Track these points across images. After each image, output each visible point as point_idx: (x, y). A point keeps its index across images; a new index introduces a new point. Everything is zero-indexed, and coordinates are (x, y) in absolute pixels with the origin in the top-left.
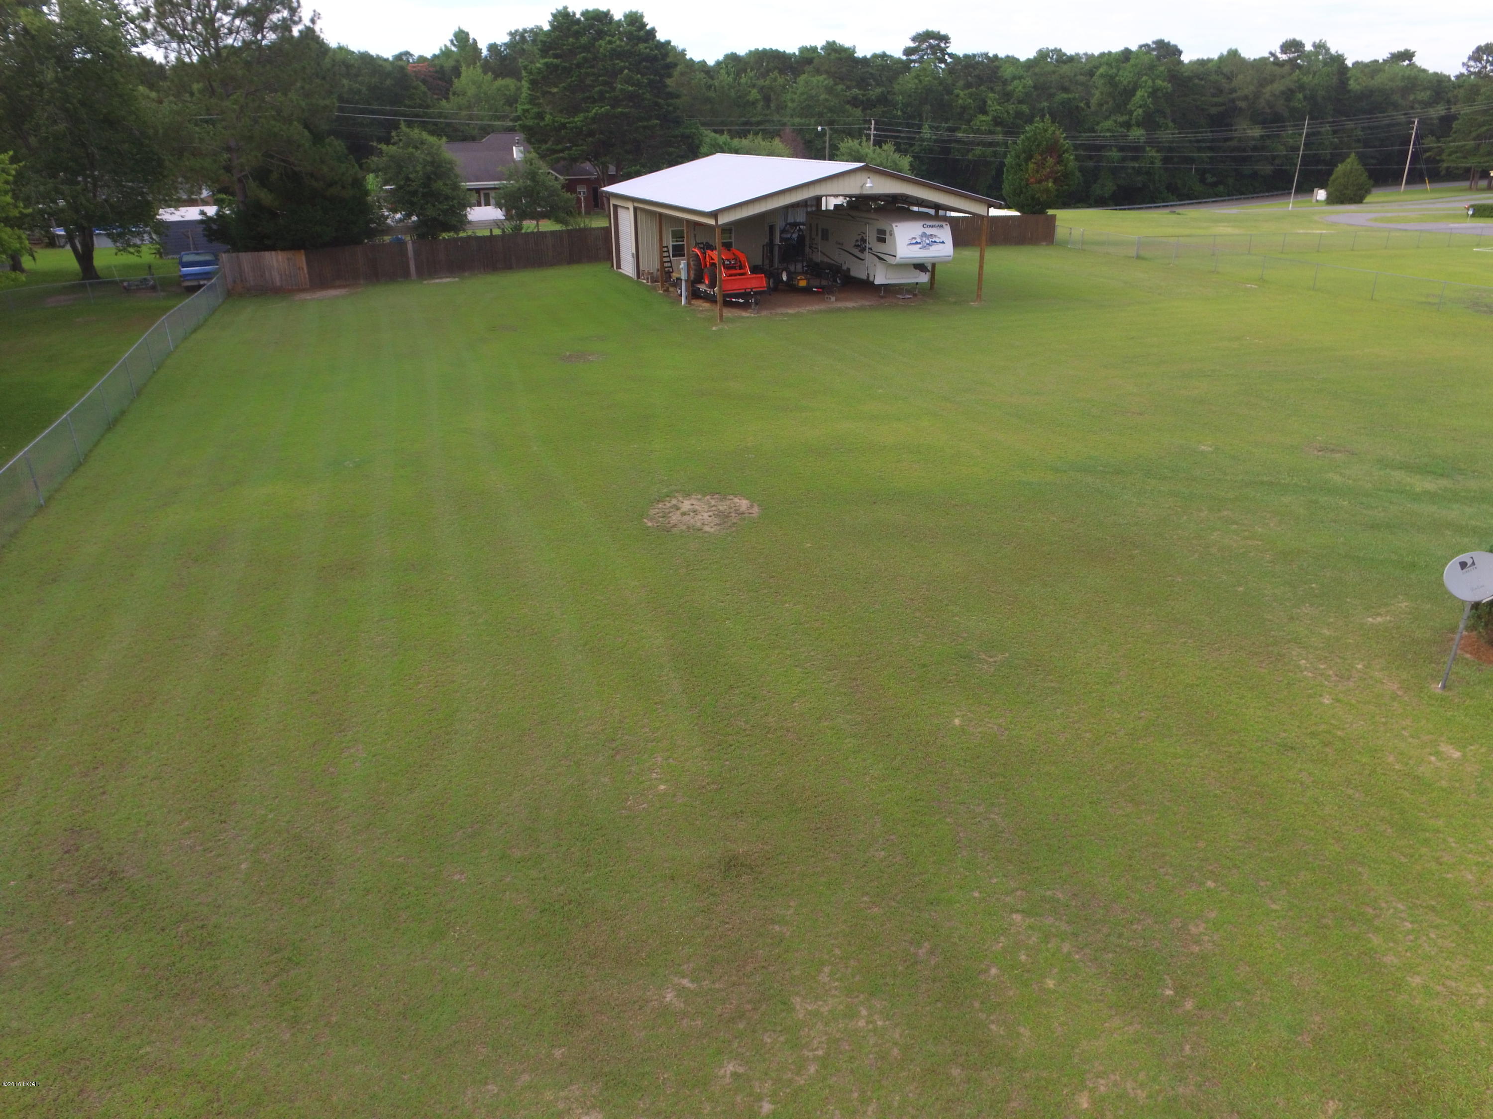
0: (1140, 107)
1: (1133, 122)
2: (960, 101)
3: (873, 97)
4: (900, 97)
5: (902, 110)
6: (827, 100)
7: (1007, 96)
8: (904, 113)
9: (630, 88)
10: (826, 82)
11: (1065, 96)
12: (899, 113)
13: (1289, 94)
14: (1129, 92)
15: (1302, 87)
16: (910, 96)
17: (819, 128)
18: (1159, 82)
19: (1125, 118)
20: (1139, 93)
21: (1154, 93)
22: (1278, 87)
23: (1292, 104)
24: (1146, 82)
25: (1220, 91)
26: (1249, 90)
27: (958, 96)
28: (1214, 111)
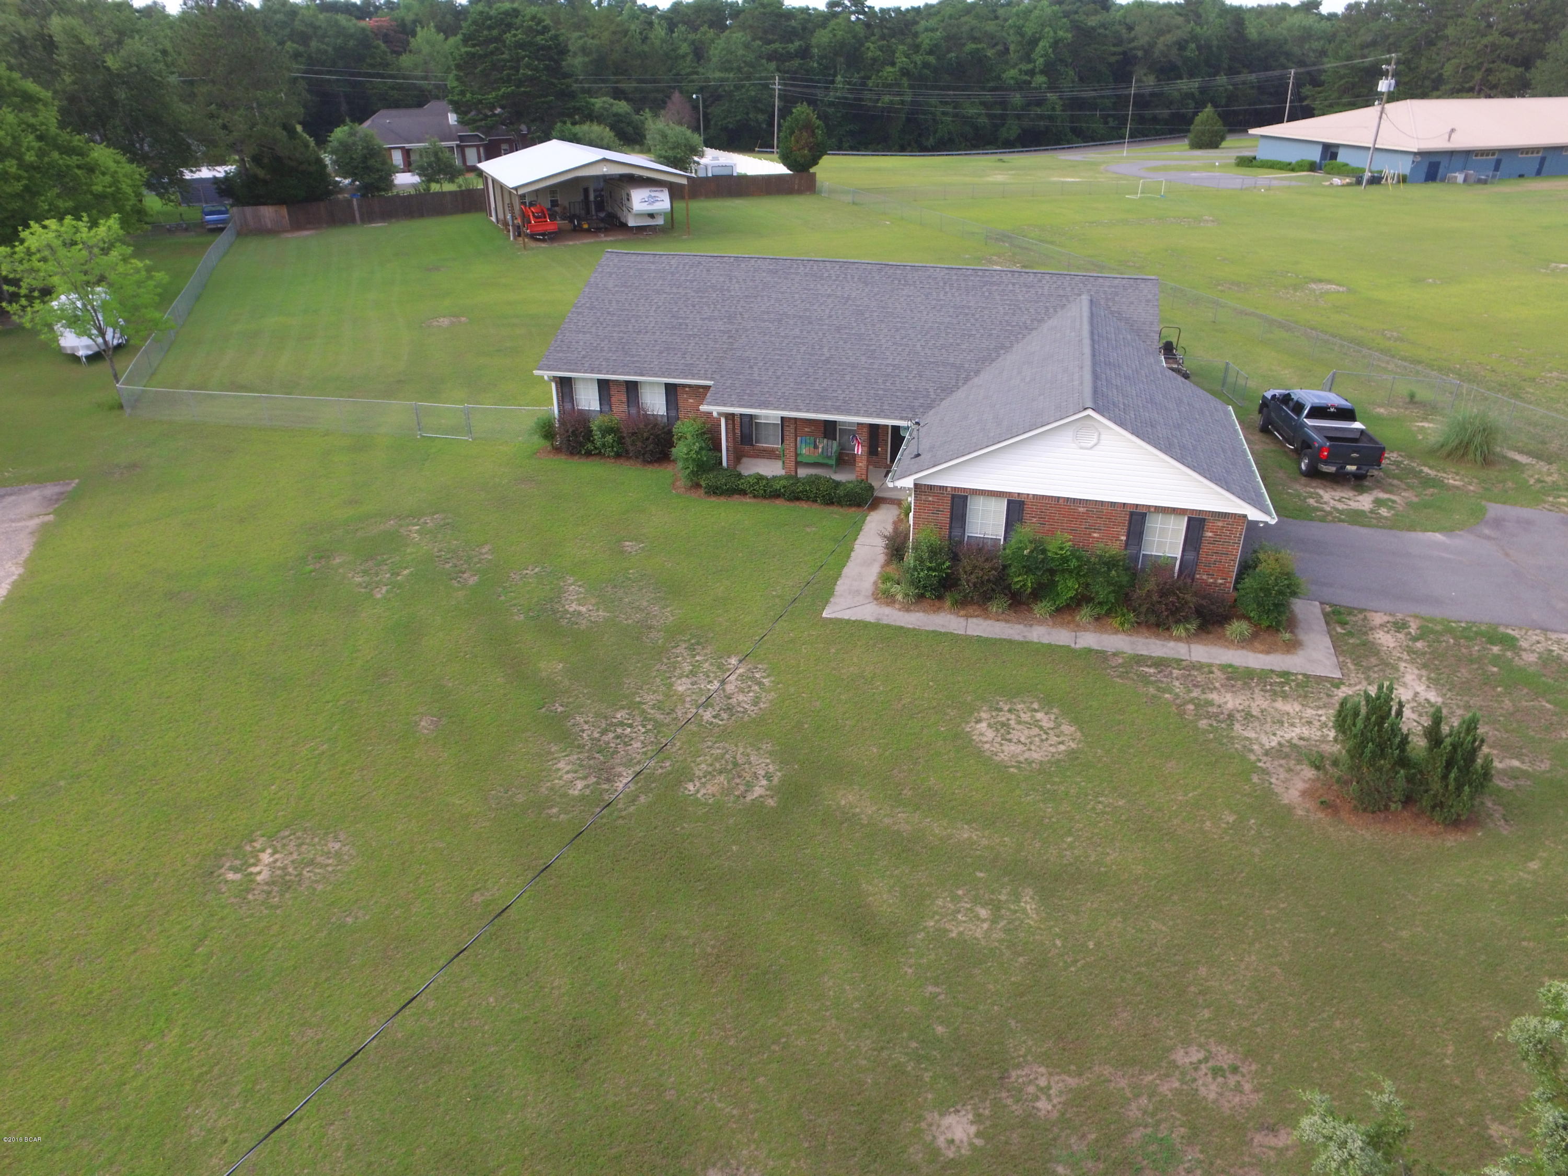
0: (1042, 56)
1: (1037, 70)
2: (870, 54)
3: (792, 50)
4: (816, 50)
5: (818, 63)
6: (744, 56)
7: (916, 48)
8: (820, 64)
9: (530, 73)
10: (744, 39)
11: (974, 46)
12: (815, 65)
13: (1181, 45)
14: (1034, 42)
15: (1194, 38)
16: (825, 49)
17: (694, 96)
18: (1061, 33)
19: (1030, 66)
20: (1041, 44)
21: (1056, 43)
22: (1169, 38)
23: (1185, 54)
24: (1048, 32)
25: (1119, 42)
26: (1143, 41)
27: (868, 48)
28: (1113, 59)
